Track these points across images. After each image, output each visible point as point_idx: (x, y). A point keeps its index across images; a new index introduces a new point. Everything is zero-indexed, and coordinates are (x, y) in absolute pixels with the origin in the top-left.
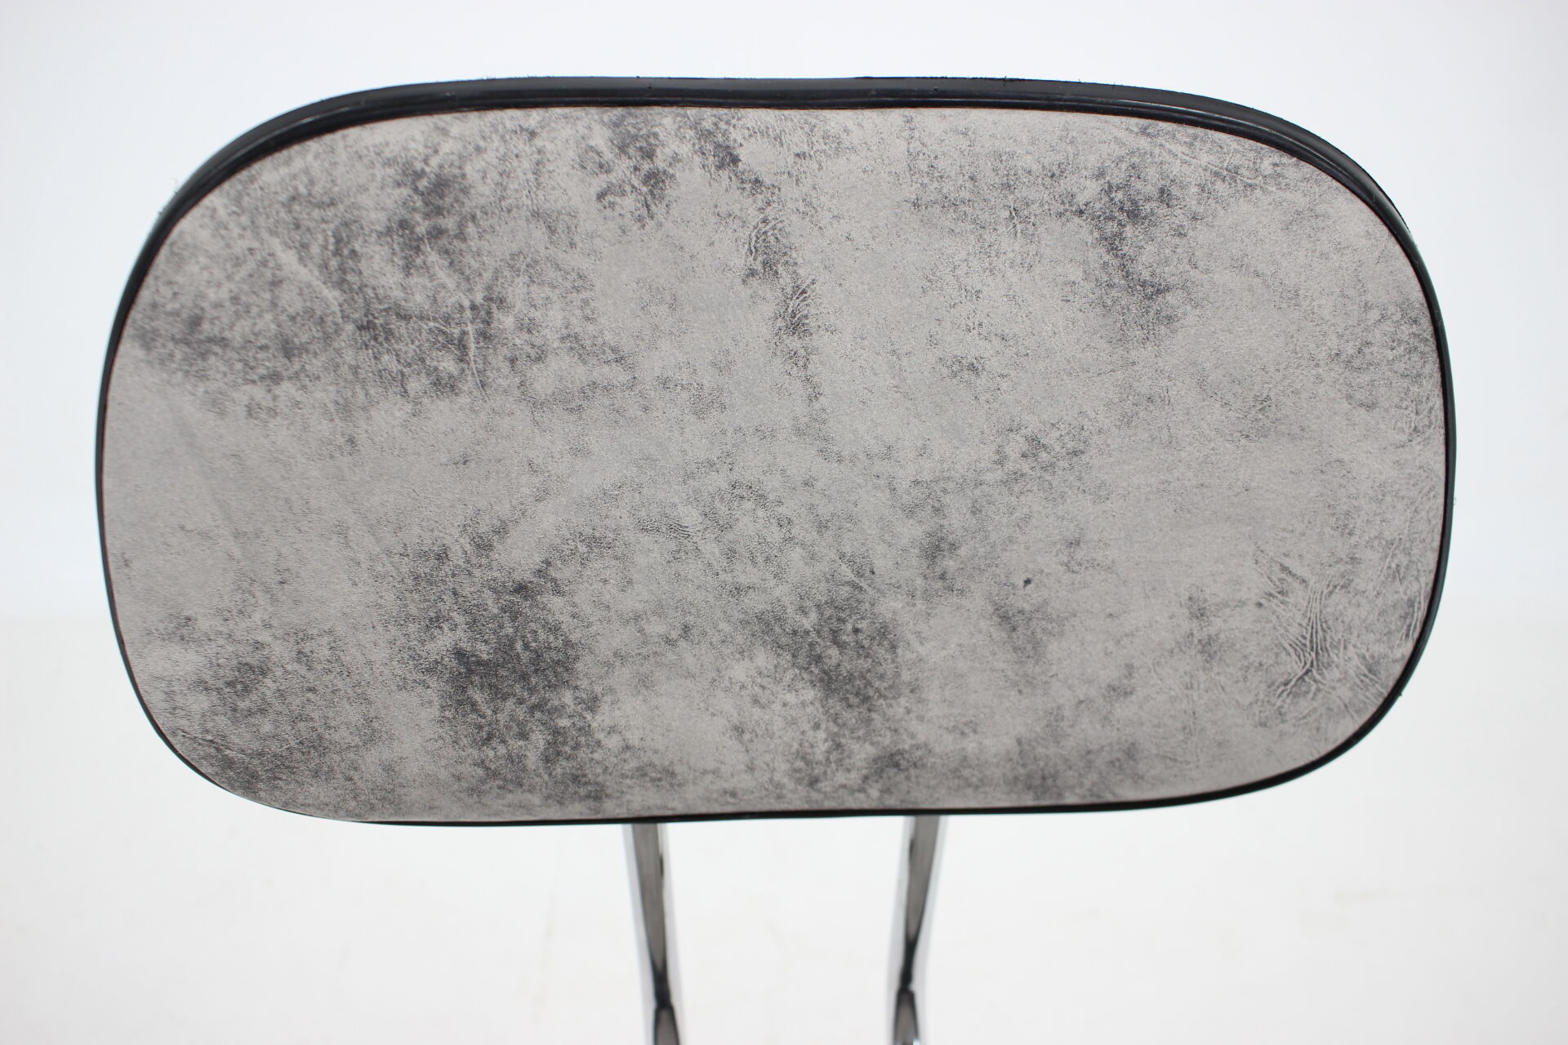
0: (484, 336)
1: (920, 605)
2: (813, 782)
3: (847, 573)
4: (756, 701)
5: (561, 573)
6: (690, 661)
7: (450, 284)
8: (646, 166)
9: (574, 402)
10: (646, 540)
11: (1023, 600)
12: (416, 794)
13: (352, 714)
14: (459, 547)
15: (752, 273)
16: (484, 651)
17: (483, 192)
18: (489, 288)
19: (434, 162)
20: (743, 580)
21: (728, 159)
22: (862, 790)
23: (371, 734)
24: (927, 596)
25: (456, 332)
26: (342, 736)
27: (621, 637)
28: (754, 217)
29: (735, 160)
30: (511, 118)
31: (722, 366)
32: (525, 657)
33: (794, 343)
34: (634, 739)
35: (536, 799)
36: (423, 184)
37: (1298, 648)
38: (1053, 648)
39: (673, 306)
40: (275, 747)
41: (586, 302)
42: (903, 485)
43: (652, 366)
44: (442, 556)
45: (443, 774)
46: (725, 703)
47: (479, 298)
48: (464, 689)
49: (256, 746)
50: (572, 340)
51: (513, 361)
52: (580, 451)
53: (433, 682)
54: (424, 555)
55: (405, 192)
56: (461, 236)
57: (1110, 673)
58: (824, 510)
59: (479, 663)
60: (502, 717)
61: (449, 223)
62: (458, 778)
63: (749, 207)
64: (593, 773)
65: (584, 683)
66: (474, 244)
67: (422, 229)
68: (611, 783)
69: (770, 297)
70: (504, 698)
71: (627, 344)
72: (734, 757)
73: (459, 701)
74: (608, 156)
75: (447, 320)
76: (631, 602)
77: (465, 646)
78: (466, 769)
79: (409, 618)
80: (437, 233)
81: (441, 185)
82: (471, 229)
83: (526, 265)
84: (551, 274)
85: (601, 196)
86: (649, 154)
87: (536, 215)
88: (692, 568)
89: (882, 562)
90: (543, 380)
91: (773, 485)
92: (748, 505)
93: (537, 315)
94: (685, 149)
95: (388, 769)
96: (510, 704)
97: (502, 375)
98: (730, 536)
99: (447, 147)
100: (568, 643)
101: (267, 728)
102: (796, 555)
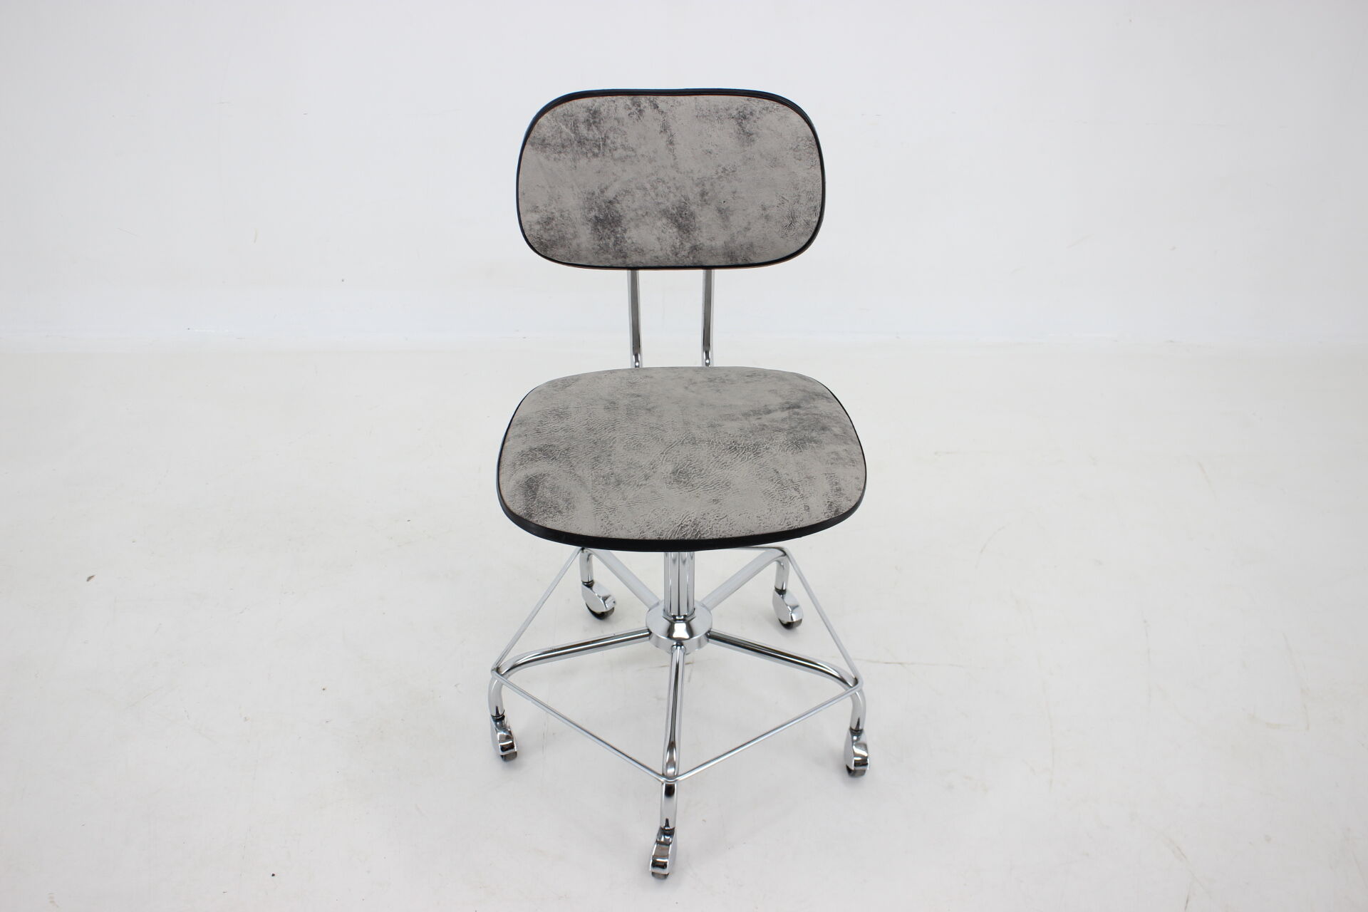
0: (604, 144)
1: (700, 208)
2: (676, 254)
3: (683, 199)
4: (663, 231)
5: (619, 198)
6: (648, 221)
7: (597, 133)
8: (639, 108)
9: (623, 159)
10: (638, 191)
11: (724, 206)
12: (583, 253)
13: (571, 230)
14: (597, 192)
15: (662, 131)
16: (601, 217)
17: (604, 114)
18: (605, 134)
19: (594, 107)
20: (660, 201)
21: (656, 107)
22: (688, 257)
23: (575, 236)
24: (701, 205)
25: (598, 143)
26: (569, 236)
27: (632, 215)
28: (662, 119)
29: (658, 107)
30: (609, 98)
31: (655, 152)
32: (611, 218)
33: (671, 147)
34: (634, 241)
35: (610, 257)
36: (592, 112)
37: (788, 217)
38: (731, 218)
39: (645, 138)
40: (554, 239)
41: (626, 138)
42: (695, 179)
43: (640, 152)
44: (593, 194)
45: (590, 248)
46: (655, 232)
47: (603, 136)
48: (596, 226)
49: (549, 238)
50: (623, 146)
51: (610, 150)
52: (624, 171)
53: (590, 224)
54: (589, 193)
55: (588, 114)
56: (600, 123)
57: (745, 224)
58: (678, 185)
59: (600, 219)
60: (605, 233)
61: (597, 120)
62: (593, 249)
63: (661, 117)
64: (625, 249)
65: (623, 226)
66: (602, 125)
67: (591, 121)
68: (628, 252)
69: (665, 137)
70: (605, 228)
71: (634, 146)
72: (658, 247)
73: (595, 229)
74: (631, 106)
75: (597, 141)
76: (636, 205)
77: (597, 215)
78: (596, 246)
79: (586, 208)
80: (594, 122)
81: (595, 112)
82: (602, 122)
83: (613, 130)
84: (619, 132)
85: (629, 115)
86: (639, 106)
87: (615, 119)
88: (648, 198)
89: (691, 197)
90: (617, 154)
91: (666, 179)
92: (661, 184)
93: (616, 140)
94: (647, 105)
95: (578, 245)
96: (606, 230)
97: (608, 154)
98: (656, 191)
99: (596, 104)
100: (620, 216)
101: (552, 233)
102: (672, 195)
